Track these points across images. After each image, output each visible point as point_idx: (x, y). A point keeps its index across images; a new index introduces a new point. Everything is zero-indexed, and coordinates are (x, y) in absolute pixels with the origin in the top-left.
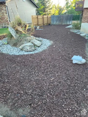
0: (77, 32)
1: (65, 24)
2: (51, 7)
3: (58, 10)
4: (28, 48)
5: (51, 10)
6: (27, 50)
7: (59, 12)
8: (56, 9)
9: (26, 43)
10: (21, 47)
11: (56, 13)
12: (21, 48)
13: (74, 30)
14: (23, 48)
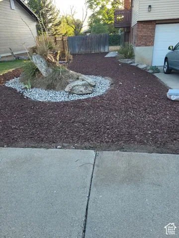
0: (131, 63)
1: (97, 51)
2: (56, 22)
3: (74, 26)
4: (82, 89)
5: (58, 28)
6: (81, 93)
7: (75, 30)
8: (68, 24)
9: (73, 81)
10: (67, 89)
11: (69, 33)
12: (70, 91)
13: (125, 60)
14: (71, 90)
